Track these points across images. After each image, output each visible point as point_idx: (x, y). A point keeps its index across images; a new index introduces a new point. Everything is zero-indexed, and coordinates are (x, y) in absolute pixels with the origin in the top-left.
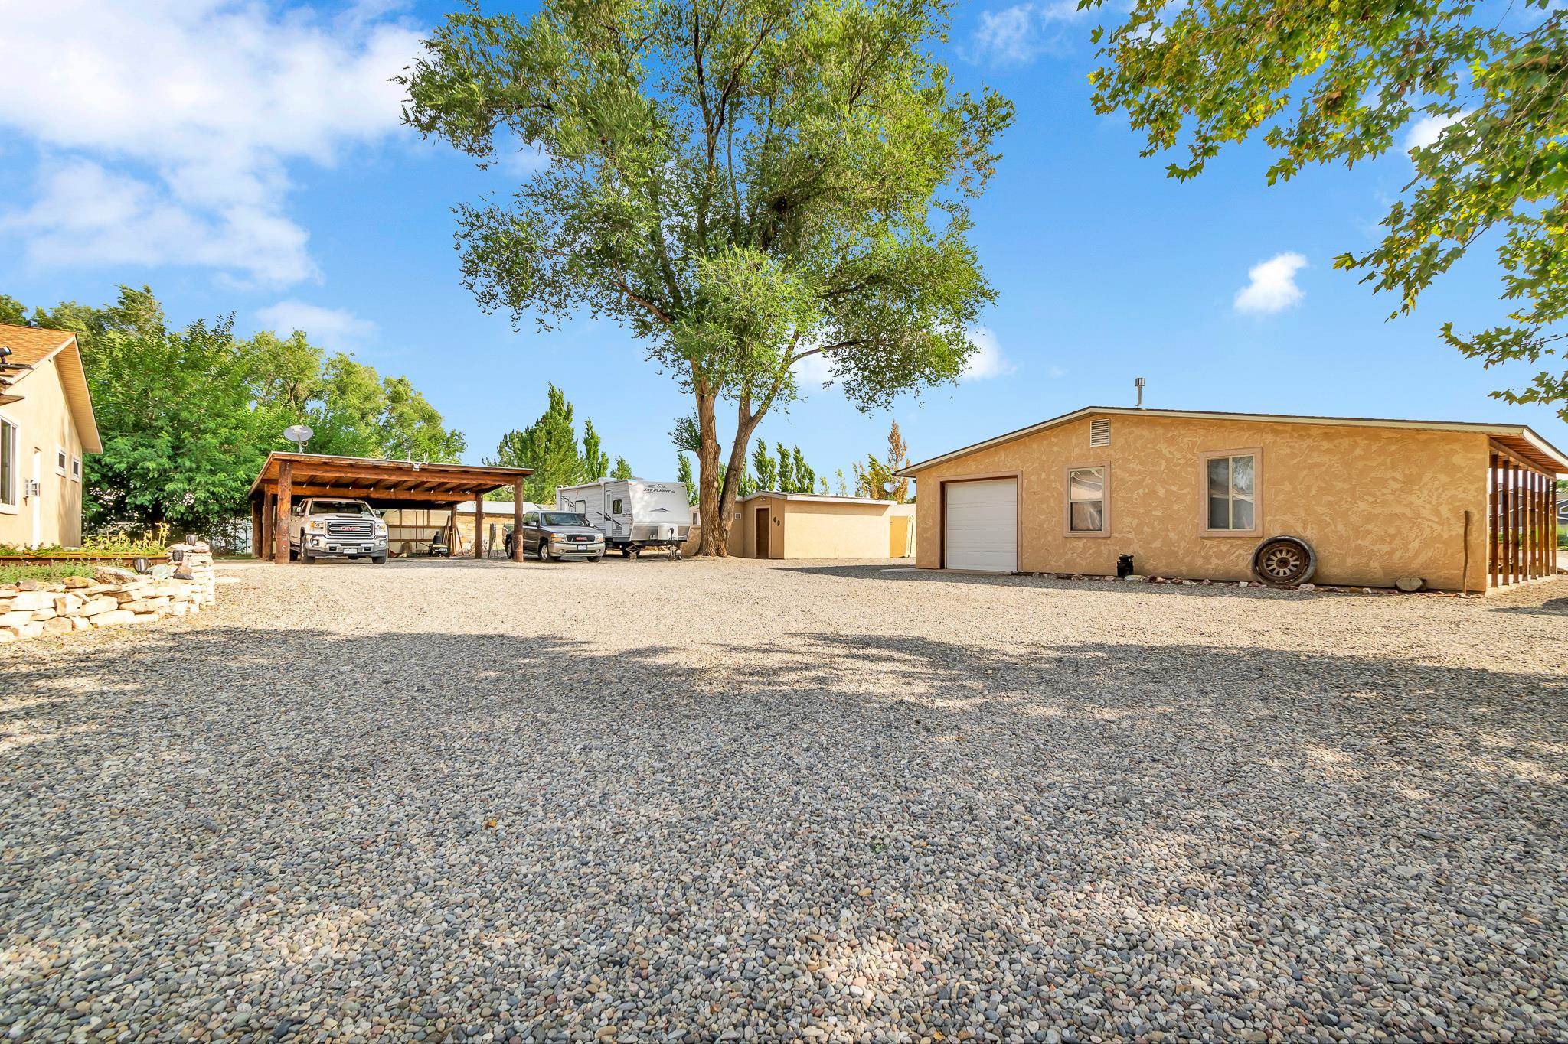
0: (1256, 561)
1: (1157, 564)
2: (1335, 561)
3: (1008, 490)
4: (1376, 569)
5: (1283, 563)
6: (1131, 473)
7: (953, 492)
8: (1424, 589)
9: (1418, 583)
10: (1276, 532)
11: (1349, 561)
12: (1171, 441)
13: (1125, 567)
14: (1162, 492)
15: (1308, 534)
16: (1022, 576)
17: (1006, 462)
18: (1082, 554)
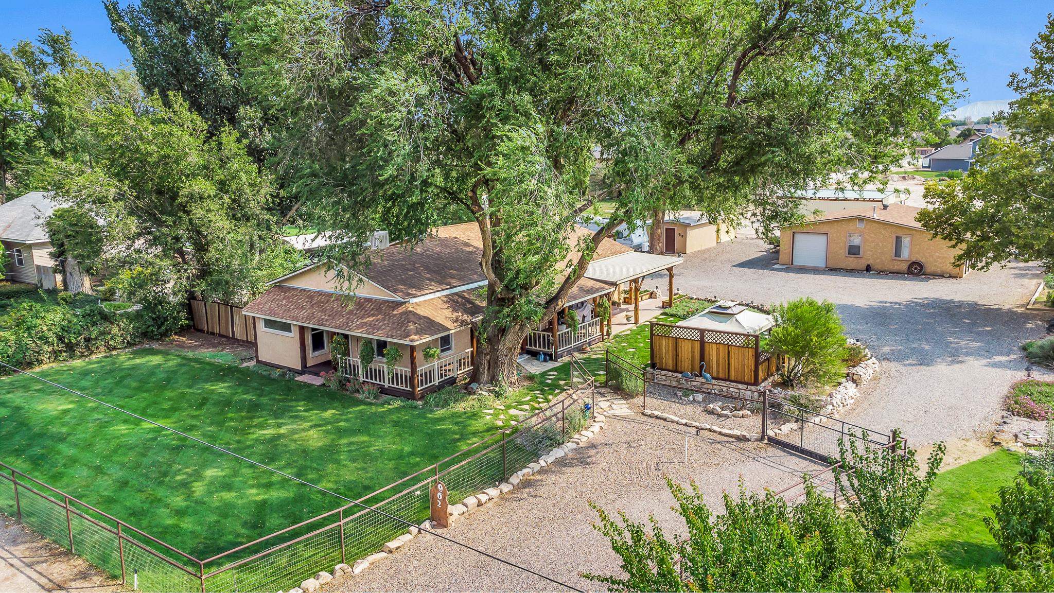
0: (909, 268)
1: (879, 267)
2: (929, 268)
3: (824, 238)
4: (939, 270)
5: (916, 269)
6: (871, 237)
7: (797, 236)
8: (950, 277)
9: (948, 275)
10: (914, 260)
11: (933, 268)
12: (884, 229)
13: (868, 269)
14: (881, 244)
15: (923, 260)
16: (831, 270)
17: (825, 229)
18: (852, 262)
